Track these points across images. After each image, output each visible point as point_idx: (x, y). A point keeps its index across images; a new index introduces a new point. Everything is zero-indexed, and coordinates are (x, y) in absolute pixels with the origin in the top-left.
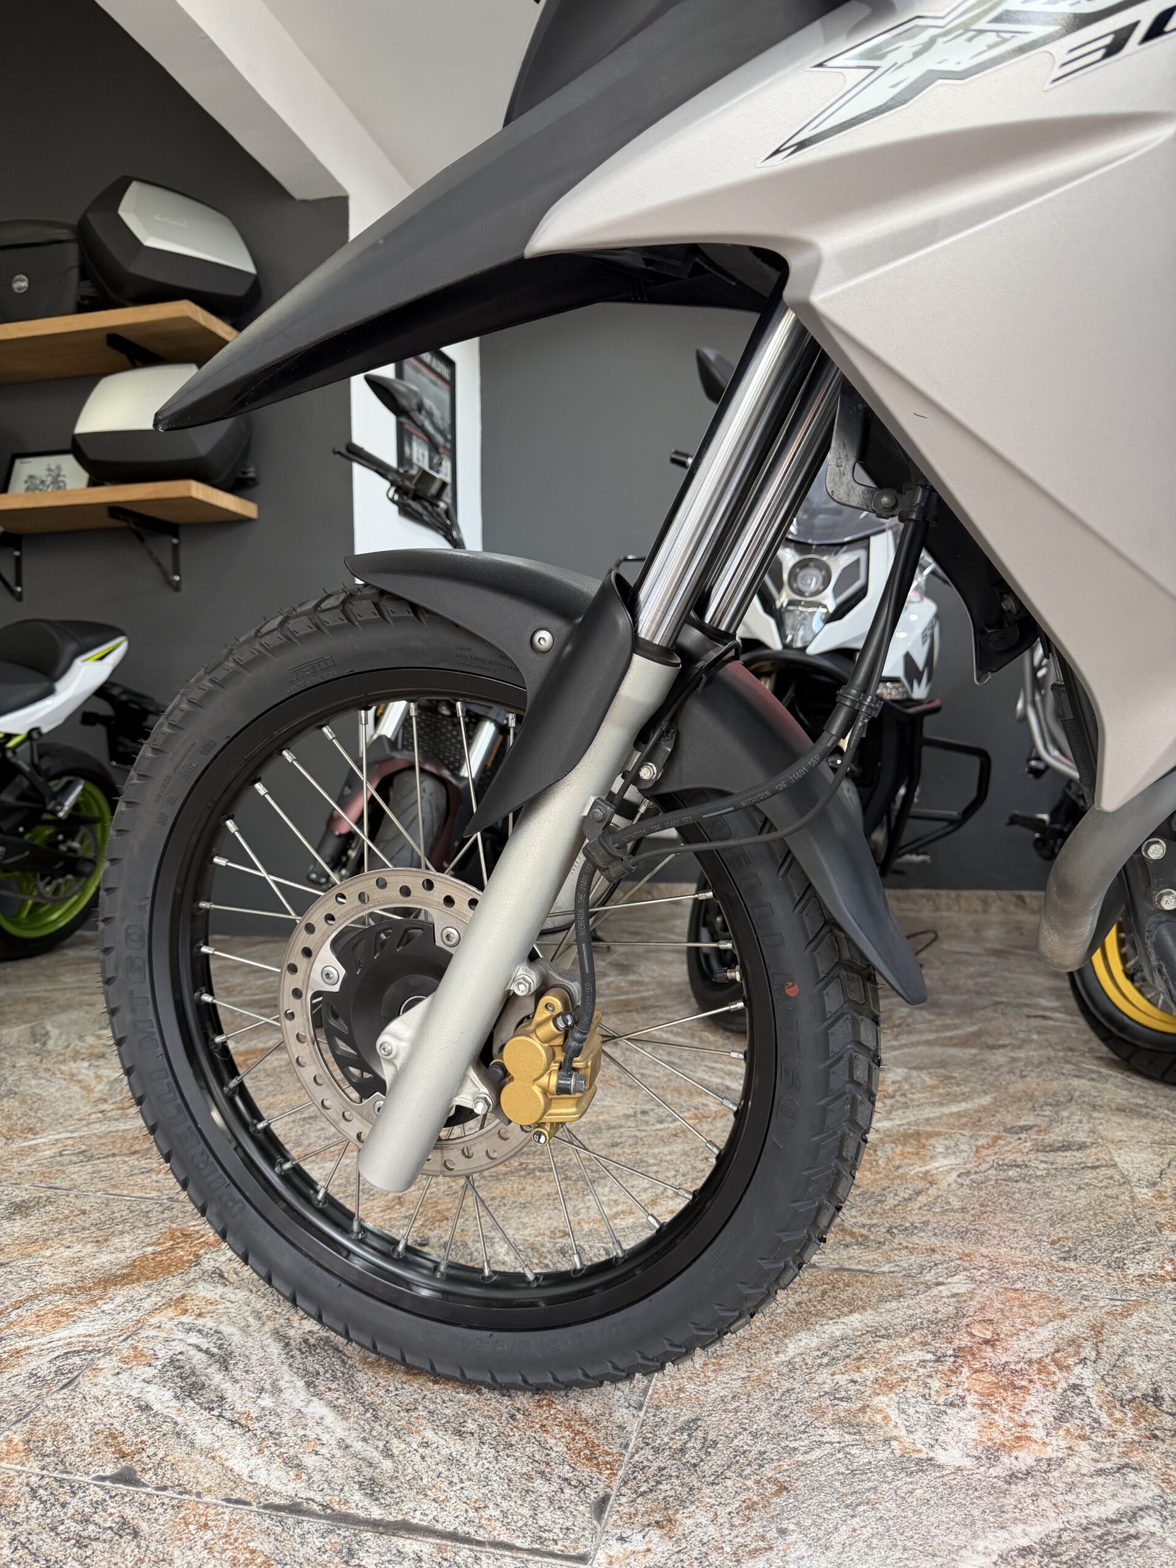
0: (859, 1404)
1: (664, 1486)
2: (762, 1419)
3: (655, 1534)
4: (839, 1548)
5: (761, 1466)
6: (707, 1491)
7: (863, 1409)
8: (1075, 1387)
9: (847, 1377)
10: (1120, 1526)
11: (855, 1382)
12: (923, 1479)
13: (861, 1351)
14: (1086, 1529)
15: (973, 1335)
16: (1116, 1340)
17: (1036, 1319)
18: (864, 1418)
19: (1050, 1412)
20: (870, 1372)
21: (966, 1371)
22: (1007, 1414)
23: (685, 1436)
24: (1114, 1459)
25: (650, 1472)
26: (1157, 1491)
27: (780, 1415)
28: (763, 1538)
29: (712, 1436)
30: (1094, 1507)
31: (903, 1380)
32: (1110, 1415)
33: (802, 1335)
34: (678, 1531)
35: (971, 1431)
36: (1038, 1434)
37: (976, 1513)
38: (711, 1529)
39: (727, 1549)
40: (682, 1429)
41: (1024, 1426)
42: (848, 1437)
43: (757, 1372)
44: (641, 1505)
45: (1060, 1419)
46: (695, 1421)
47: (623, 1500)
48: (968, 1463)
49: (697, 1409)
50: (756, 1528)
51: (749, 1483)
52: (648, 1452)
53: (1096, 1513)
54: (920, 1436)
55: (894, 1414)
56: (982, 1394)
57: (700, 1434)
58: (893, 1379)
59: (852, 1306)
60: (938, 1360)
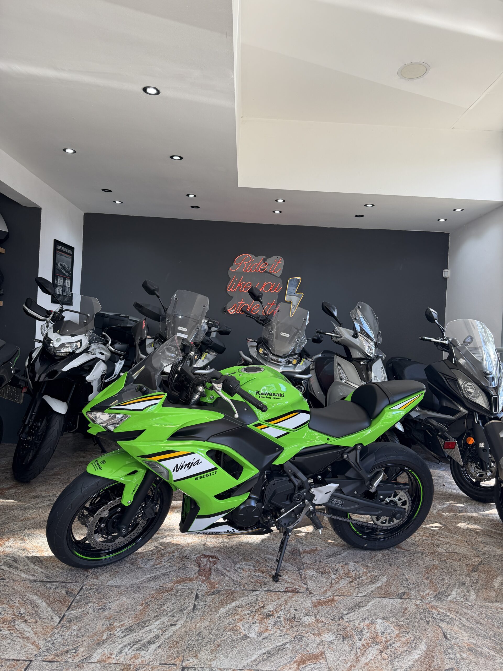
0: (234, 625)
1: (195, 648)
2: (214, 631)
3: (194, 658)
4: (230, 657)
5: (214, 642)
6: (204, 648)
7: (235, 626)
8: (279, 617)
9: (232, 619)
10: (282, 647)
11: (233, 620)
12: (246, 641)
13: (235, 612)
14: (276, 648)
15: (259, 605)
16: (289, 604)
17: (273, 600)
18: (235, 628)
19: (273, 623)
20: (237, 617)
21: (257, 615)
22: (264, 624)
23: (198, 637)
24: (284, 633)
25: (192, 645)
26: (290, 639)
27: (218, 630)
28: (215, 657)
29: (204, 636)
30: (278, 643)
31: (244, 618)
32: (285, 623)
33: (222, 609)
34: (199, 657)
35: (257, 630)
36: (270, 628)
37: (256, 647)
38: (205, 656)
39: (209, 660)
40: (197, 635)
41: (267, 627)
42: (232, 633)
43: (213, 620)
44: (191, 653)
45: (275, 625)
46: (200, 633)
47: (187, 652)
48: (256, 636)
49: (200, 630)
50: (214, 655)
51: (212, 646)
52: (190, 641)
53: (278, 644)
54: (247, 631)
55: (241, 627)
56: (260, 620)
57: (201, 636)
58: (242, 618)
59: (233, 600)
60: (251, 613)
